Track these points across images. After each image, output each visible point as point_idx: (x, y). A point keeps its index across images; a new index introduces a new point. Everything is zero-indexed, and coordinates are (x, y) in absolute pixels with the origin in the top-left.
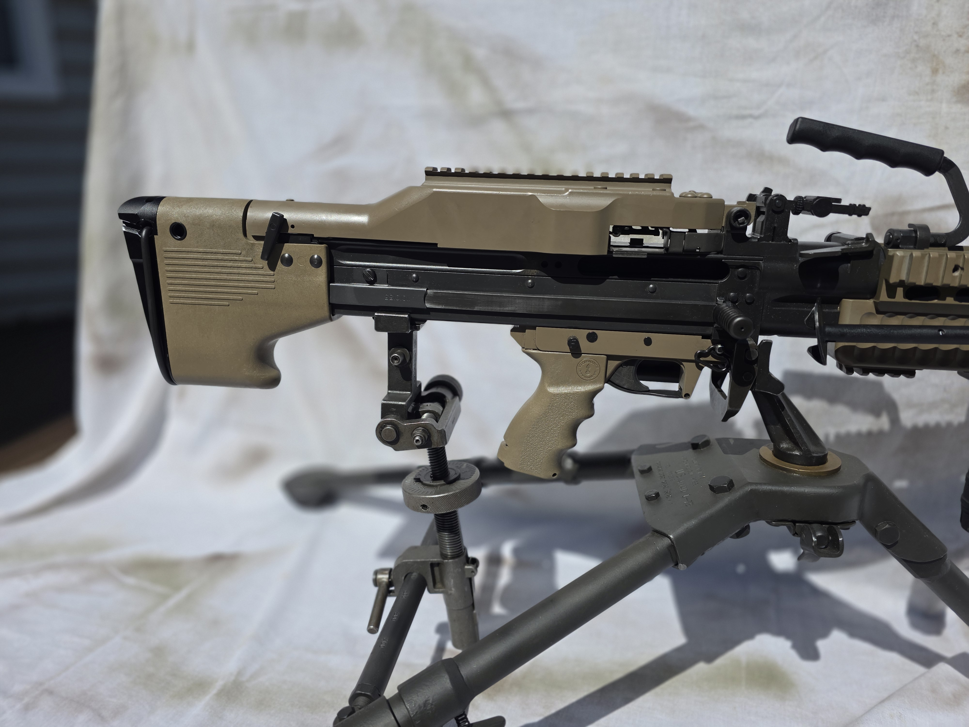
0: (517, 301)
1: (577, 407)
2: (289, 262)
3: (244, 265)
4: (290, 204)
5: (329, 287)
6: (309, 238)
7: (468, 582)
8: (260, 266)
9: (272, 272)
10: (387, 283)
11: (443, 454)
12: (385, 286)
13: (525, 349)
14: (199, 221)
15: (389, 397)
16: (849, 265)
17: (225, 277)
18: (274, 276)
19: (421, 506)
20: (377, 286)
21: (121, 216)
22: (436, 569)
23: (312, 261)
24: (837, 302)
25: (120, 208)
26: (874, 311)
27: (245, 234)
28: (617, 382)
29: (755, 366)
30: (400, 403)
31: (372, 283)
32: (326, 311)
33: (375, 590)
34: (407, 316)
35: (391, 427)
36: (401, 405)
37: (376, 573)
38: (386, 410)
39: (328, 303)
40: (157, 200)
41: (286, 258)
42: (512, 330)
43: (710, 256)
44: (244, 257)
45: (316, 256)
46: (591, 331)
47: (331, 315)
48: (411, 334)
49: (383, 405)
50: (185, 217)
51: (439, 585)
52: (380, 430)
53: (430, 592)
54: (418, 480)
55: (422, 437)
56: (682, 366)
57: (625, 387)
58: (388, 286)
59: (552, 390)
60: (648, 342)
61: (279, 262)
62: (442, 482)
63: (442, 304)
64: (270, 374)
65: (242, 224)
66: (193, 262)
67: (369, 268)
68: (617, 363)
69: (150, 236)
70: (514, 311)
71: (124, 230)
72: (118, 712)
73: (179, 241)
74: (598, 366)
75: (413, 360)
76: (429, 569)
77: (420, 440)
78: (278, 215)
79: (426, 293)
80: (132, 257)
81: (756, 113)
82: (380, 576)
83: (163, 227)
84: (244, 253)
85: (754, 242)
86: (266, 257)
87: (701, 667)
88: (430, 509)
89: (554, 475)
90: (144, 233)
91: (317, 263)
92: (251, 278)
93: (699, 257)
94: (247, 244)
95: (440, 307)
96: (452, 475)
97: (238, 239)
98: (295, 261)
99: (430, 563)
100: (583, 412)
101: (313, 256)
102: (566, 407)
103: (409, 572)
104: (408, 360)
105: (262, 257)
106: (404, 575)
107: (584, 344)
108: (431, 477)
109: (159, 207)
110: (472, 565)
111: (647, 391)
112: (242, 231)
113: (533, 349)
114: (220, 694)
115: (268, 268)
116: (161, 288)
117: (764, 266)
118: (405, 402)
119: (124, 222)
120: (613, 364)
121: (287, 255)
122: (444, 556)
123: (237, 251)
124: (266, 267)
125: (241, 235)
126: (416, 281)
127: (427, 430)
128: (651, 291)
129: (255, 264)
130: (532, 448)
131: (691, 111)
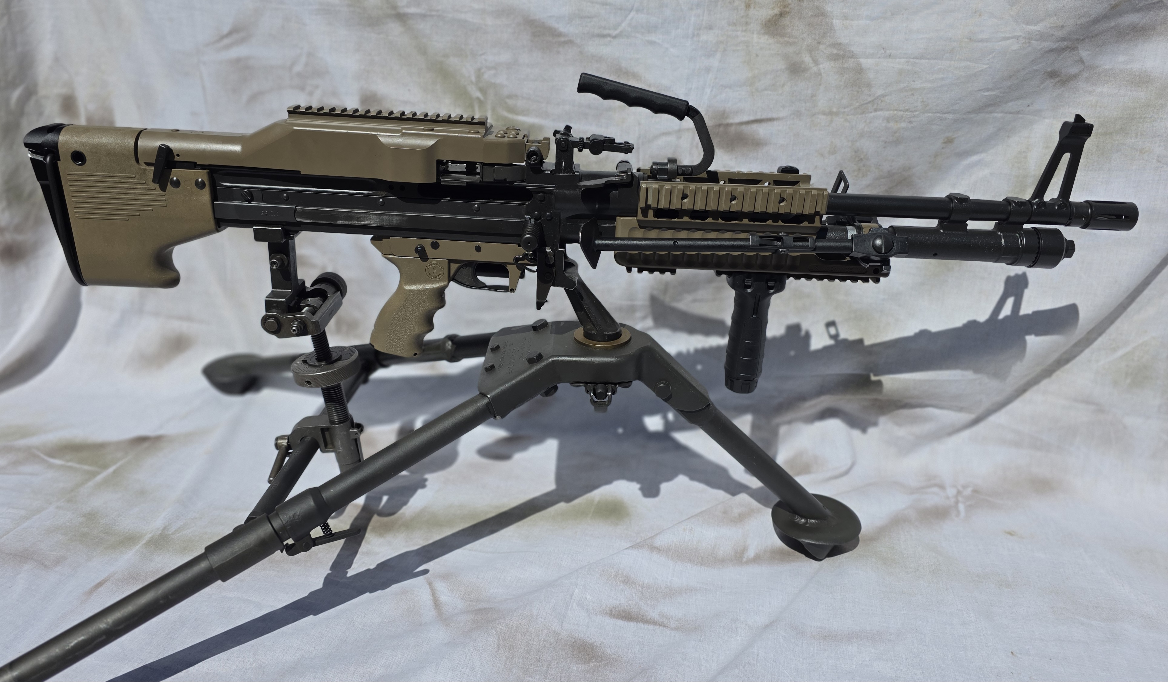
0: (371, 217)
1: (428, 300)
2: (177, 184)
3: (139, 186)
4: (175, 134)
5: (213, 205)
6: (193, 165)
7: (354, 442)
8: (153, 187)
9: (164, 193)
10: (263, 201)
11: (325, 340)
12: (261, 204)
13: (384, 254)
14: (96, 149)
15: (273, 294)
16: (617, 192)
17: (123, 196)
18: (166, 196)
19: (306, 382)
20: (255, 204)
21: (27, 145)
22: (327, 433)
23: (197, 183)
24: (613, 219)
25: (25, 137)
26: (638, 227)
27: (137, 161)
28: (460, 280)
29: (554, 269)
30: (280, 300)
31: (249, 202)
32: (212, 224)
33: (277, 452)
34: (280, 229)
35: (273, 319)
36: (281, 301)
37: (277, 439)
38: (269, 305)
39: (213, 218)
40: (57, 129)
41: (175, 181)
42: (372, 239)
43: (516, 184)
44: (138, 180)
45: (200, 180)
46: (434, 240)
47: (218, 227)
48: (287, 243)
49: (266, 302)
50: (83, 146)
51: (330, 446)
52: (264, 322)
53: (322, 451)
54: (305, 362)
55: (298, 328)
56: (507, 267)
57: (467, 284)
58: (263, 204)
59: (407, 287)
60: (478, 249)
61: (169, 184)
62: (324, 363)
63: (310, 219)
64: (171, 275)
65: (134, 153)
66: (94, 184)
67: (247, 189)
68: (457, 265)
69: (54, 162)
70: (370, 224)
71: (31, 156)
72: (58, 561)
73: (80, 167)
74: (442, 268)
75: (292, 264)
76: (320, 433)
77: (296, 330)
78: (165, 146)
79: (295, 210)
80: (39, 179)
81: (614, 33)
82: (279, 441)
83: (64, 152)
84: (137, 176)
85: (547, 173)
86: (157, 181)
87: (562, 505)
88: (313, 384)
89: (415, 354)
90: (48, 159)
91: (201, 185)
92: (147, 197)
93: (508, 184)
94: (140, 169)
95: (309, 221)
96: (335, 356)
97: (132, 165)
98: (182, 184)
99: (320, 428)
100: (434, 305)
101: (197, 180)
102: (419, 301)
103: (303, 436)
104: (286, 263)
105: (154, 181)
106: (300, 439)
107: (429, 250)
108: (316, 359)
109: (60, 137)
110: (357, 429)
111: (484, 286)
112: (134, 158)
113: (390, 255)
114: (148, 544)
115: (159, 189)
116: (67, 205)
117: (556, 192)
118: (284, 299)
119: (29, 150)
120: (454, 267)
121: (175, 178)
122: (332, 422)
123: (132, 175)
124: (158, 188)
125: (134, 161)
126: (287, 200)
127: (303, 321)
128: (477, 210)
129: (148, 186)
130: (395, 334)
131: (561, 27)
